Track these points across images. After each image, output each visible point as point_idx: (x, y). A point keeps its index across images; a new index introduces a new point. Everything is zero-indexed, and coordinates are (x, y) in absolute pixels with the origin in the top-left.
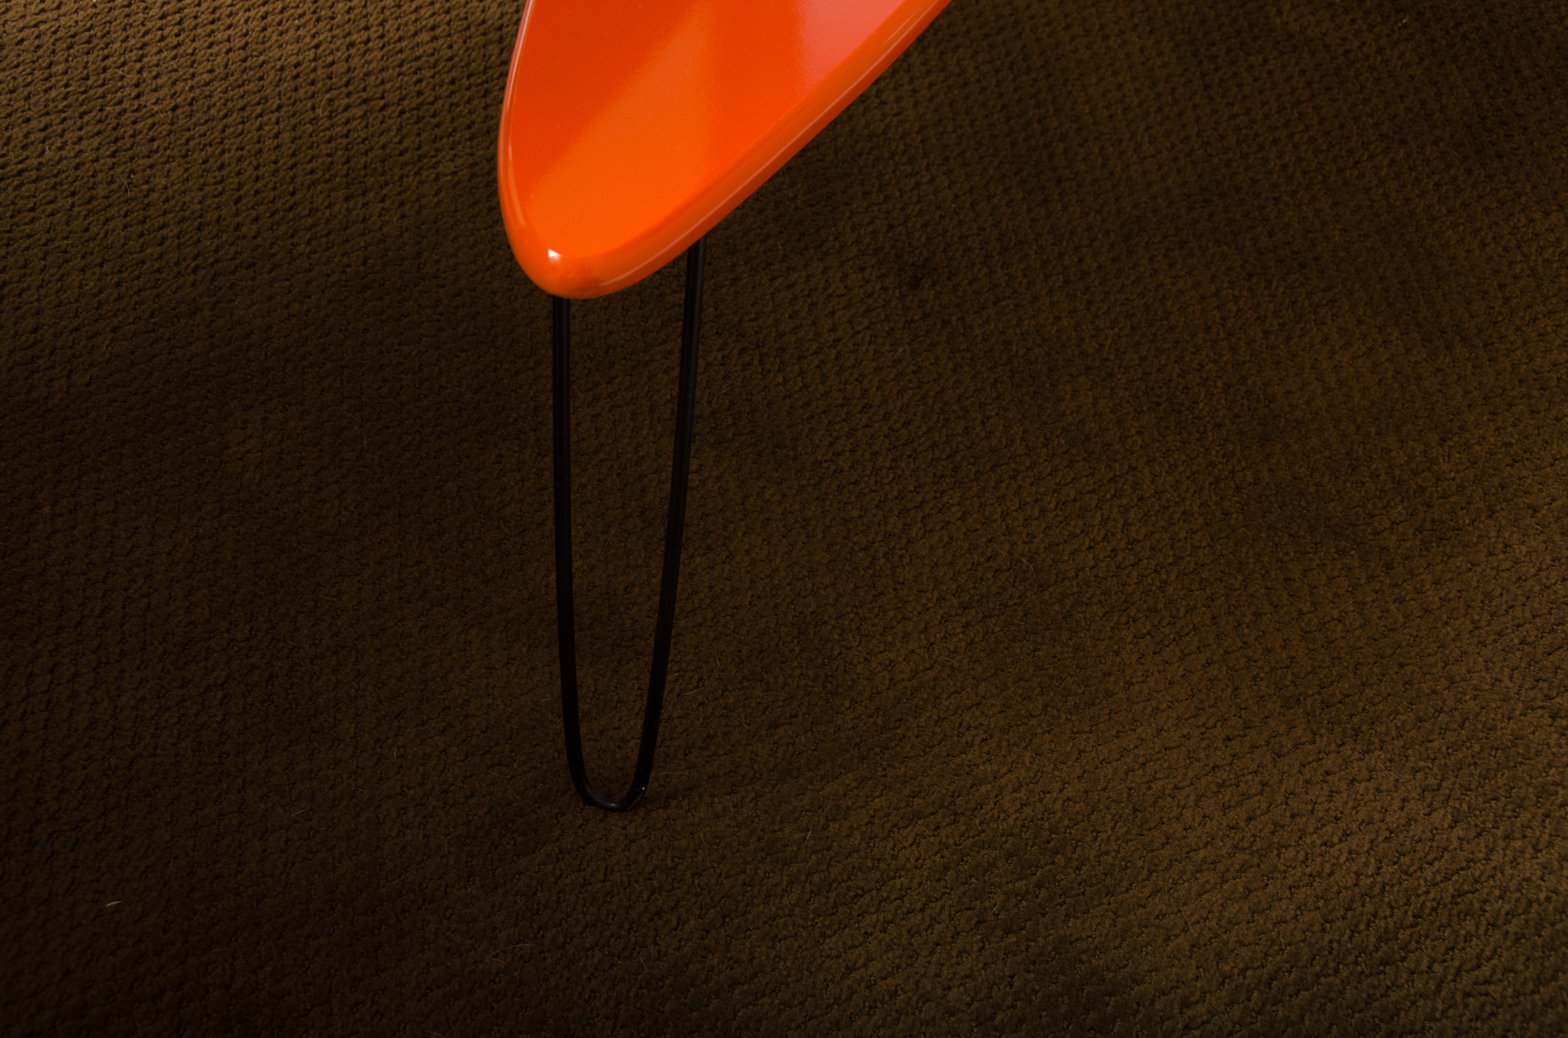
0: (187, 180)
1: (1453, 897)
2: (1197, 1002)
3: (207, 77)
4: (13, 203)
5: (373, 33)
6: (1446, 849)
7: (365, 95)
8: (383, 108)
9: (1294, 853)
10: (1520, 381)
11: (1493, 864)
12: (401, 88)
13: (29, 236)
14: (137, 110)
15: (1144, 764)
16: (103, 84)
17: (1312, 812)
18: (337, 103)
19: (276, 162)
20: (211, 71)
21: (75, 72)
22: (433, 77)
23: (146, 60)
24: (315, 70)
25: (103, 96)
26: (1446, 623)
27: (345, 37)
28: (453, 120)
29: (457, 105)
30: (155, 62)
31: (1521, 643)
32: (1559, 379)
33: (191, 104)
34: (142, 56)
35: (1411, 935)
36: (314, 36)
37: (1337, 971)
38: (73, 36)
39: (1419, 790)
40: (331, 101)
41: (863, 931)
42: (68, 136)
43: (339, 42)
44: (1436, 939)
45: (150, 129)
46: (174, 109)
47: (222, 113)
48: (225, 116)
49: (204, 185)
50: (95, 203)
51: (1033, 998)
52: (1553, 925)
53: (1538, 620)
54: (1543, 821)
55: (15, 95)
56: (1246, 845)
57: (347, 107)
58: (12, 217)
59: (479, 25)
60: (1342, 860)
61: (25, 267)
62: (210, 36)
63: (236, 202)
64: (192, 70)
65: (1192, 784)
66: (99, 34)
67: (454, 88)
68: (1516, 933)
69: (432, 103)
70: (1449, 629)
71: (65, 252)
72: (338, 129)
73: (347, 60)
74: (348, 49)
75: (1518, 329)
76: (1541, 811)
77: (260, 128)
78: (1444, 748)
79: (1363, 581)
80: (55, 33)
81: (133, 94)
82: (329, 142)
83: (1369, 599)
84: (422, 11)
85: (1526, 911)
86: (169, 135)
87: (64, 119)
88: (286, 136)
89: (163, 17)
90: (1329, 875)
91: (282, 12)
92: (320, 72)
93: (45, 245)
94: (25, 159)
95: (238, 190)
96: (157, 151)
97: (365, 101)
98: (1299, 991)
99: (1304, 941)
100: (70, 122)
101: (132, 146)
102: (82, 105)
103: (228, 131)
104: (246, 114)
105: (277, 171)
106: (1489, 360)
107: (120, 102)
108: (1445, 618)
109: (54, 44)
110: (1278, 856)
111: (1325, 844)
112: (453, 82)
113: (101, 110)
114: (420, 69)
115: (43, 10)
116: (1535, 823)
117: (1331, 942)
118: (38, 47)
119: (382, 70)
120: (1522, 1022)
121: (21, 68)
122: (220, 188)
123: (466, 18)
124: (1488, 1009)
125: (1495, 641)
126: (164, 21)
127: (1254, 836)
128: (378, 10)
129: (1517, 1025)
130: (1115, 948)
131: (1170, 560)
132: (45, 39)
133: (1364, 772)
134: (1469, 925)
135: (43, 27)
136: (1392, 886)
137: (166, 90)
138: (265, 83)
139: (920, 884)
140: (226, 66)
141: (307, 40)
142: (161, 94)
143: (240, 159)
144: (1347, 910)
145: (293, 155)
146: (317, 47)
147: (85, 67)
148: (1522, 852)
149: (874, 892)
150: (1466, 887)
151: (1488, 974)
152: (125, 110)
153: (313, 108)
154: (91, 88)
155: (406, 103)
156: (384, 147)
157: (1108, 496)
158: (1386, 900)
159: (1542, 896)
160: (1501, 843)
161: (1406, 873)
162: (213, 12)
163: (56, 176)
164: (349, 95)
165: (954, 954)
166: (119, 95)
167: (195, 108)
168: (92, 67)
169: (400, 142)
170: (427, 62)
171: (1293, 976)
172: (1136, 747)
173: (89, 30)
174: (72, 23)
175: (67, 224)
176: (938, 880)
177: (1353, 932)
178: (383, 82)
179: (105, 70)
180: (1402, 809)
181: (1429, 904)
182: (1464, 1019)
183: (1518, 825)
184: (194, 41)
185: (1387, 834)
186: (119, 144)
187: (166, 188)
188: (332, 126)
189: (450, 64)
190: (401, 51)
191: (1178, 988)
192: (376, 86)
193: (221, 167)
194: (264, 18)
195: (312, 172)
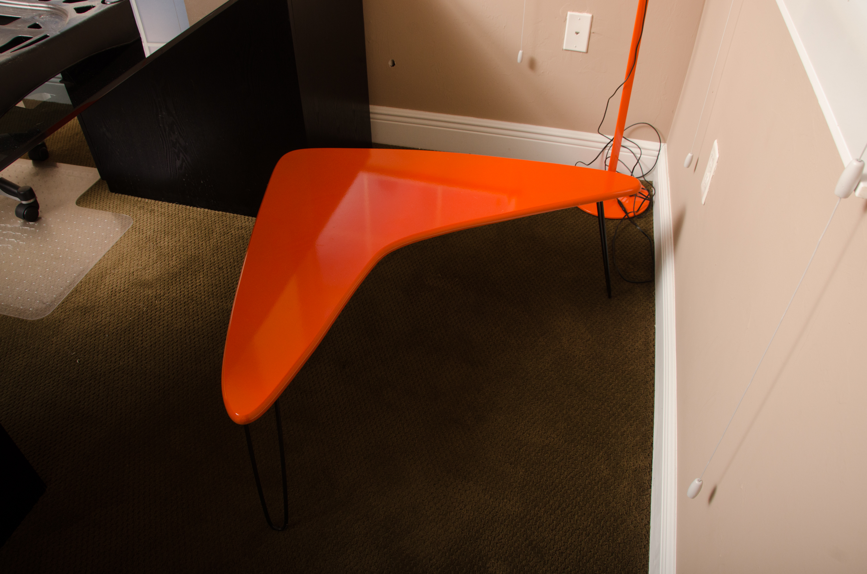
0: (155, 365)
1: (492, 518)
2: (433, 559)
3: (159, 335)
4: (113, 379)
5: (199, 316)
6: (489, 505)
7: (198, 334)
8: (203, 337)
9: (453, 513)
10: (495, 374)
11: (500, 507)
12: (207, 331)
13: (118, 387)
14: (142, 348)
15: (414, 495)
16: (133, 342)
17: (457, 501)
18: (192, 338)
19: (177, 357)
20: (159, 334)
21: (127, 339)
22: (215, 327)
23: (144, 333)
24: (185, 329)
25: (133, 345)
26: (484, 443)
27: (192, 319)
28: (221, 338)
29: (222, 334)
30: (146, 333)
31: (502, 445)
32: (503, 372)
33: (155, 344)
34: (143, 332)
35: (483, 530)
36: (185, 320)
37: (466, 543)
38: (125, 330)
39: (482, 490)
40: (190, 337)
41: (348, 554)
42: (126, 357)
43: (191, 320)
44: (489, 530)
45: (145, 353)
46: (151, 346)
47: (163, 345)
48: (164, 346)
49: (160, 366)
50: (133, 375)
51: (393, 565)
52: (515, 520)
53: (505, 438)
54: (511, 493)
55: (112, 348)
56: (441, 513)
57: (194, 338)
58: (113, 383)
59: (226, 310)
60: (465, 513)
61: (117, 396)
62: (159, 324)
63: (168, 370)
64: (155, 334)
65: (427, 498)
66: (132, 328)
67: (221, 329)
68: (507, 525)
69: (216, 334)
70: (485, 445)
71: (127, 390)
72: (192, 345)
73: (193, 325)
74: (193, 322)
75: (493, 359)
76: (510, 490)
77: (173, 348)
78: (486, 478)
79: (463, 435)
80: (121, 329)
81: (141, 343)
82: (190, 349)
83: (465, 440)
84: (212, 308)
85: (509, 518)
86: (150, 353)
87: (125, 353)
88: (179, 349)
89: (147, 320)
90: (462, 518)
91: (176, 314)
92: (187, 329)
93: (122, 389)
94: (116, 366)
95: (168, 366)
96: (147, 358)
97: (199, 336)
98: (458, 551)
99: (458, 537)
100: (126, 353)
101: (141, 358)
102: (128, 348)
103: (165, 350)
104: (169, 344)
105: (178, 359)
106: (487, 369)
107: (138, 346)
108: (483, 442)
109: (121, 333)
110: (450, 515)
111: (460, 509)
112: (220, 327)
113: (133, 349)
114: (212, 325)
115: (118, 324)
116: (509, 494)
117: (464, 536)
118: (117, 334)
119: (203, 326)
120: (510, 548)
121: (114, 340)
122: (164, 366)
123: (223, 309)
124: (502, 546)
125: (496, 446)
126: (147, 322)
127: (443, 510)
128: (200, 310)
129: (509, 549)
130: (412, 548)
131: (416, 437)
132: (119, 331)
133: (468, 488)
134: (496, 524)
135: (118, 328)
136: (477, 518)
137: (149, 341)
138: (173, 335)
139: (361, 539)
140: (163, 332)
141: (183, 321)
142: (147, 342)
143: (168, 357)
144: (467, 526)
145: (182, 354)
146: (186, 322)
147: (129, 338)
148: (507, 502)
149: (350, 543)
150: (494, 515)
151: (501, 537)
152: (139, 348)
153: (186, 340)
154: (131, 343)
155: (209, 335)
156: (204, 348)
157: (398, 421)
158: (476, 522)
159: (512, 513)
160: (502, 501)
161: (480, 513)
162: (159, 317)
163: (123, 369)
164: (194, 335)
165: (372, 557)
166: (137, 344)
167: (156, 344)
168: (130, 337)
169: (208, 346)
170: (214, 322)
171: (456, 547)
172: (412, 491)
173: (129, 327)
174: (125, 326)
175: (127, 382)
176: (366, 537)
177: (469, 532)
178: (203, 330)
179: (133, 338)
180: (478, 496)
181: (486, 521)
182: (497, 550)
183: (505, 495)
184: (155, 326)
185: (475, 504)
186: (138, 358)
187: (150, 368)
188: (191, 344)
189: (219, 322)
190: (207, 320)
191: (428, 555)
192: (201, 331)
193: (164, 361)
194: (172, 316)
195: (187, 358)
